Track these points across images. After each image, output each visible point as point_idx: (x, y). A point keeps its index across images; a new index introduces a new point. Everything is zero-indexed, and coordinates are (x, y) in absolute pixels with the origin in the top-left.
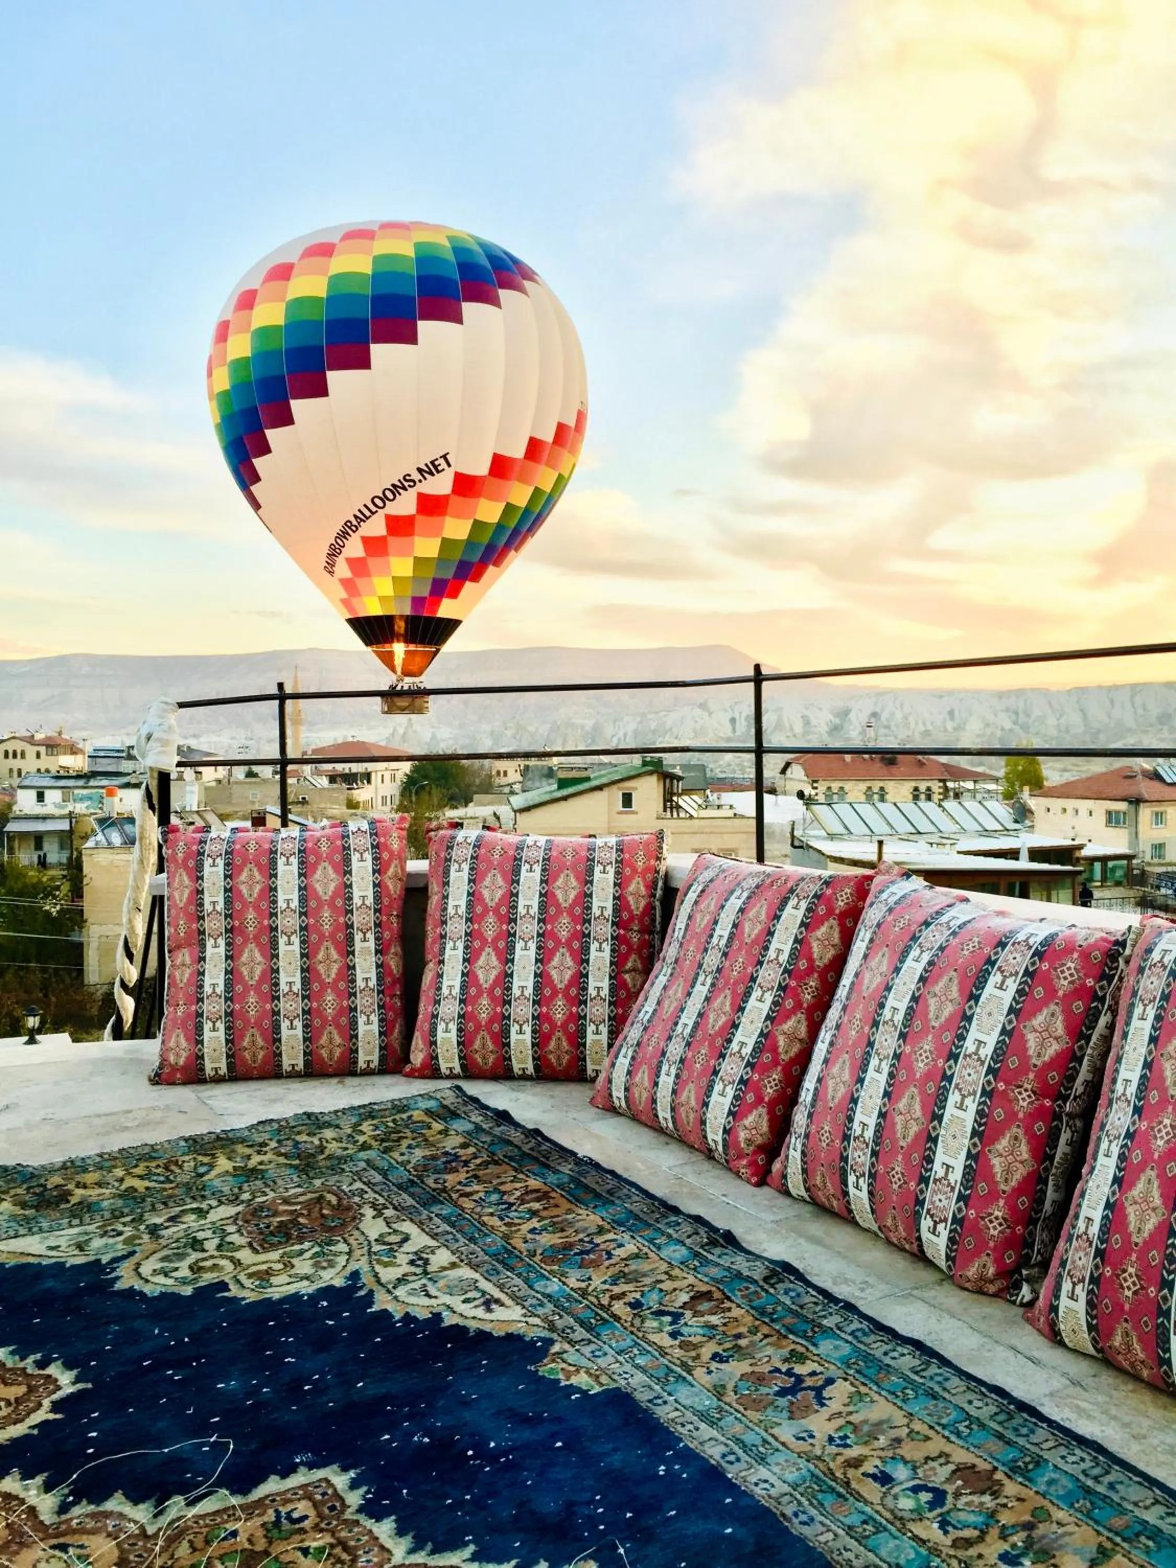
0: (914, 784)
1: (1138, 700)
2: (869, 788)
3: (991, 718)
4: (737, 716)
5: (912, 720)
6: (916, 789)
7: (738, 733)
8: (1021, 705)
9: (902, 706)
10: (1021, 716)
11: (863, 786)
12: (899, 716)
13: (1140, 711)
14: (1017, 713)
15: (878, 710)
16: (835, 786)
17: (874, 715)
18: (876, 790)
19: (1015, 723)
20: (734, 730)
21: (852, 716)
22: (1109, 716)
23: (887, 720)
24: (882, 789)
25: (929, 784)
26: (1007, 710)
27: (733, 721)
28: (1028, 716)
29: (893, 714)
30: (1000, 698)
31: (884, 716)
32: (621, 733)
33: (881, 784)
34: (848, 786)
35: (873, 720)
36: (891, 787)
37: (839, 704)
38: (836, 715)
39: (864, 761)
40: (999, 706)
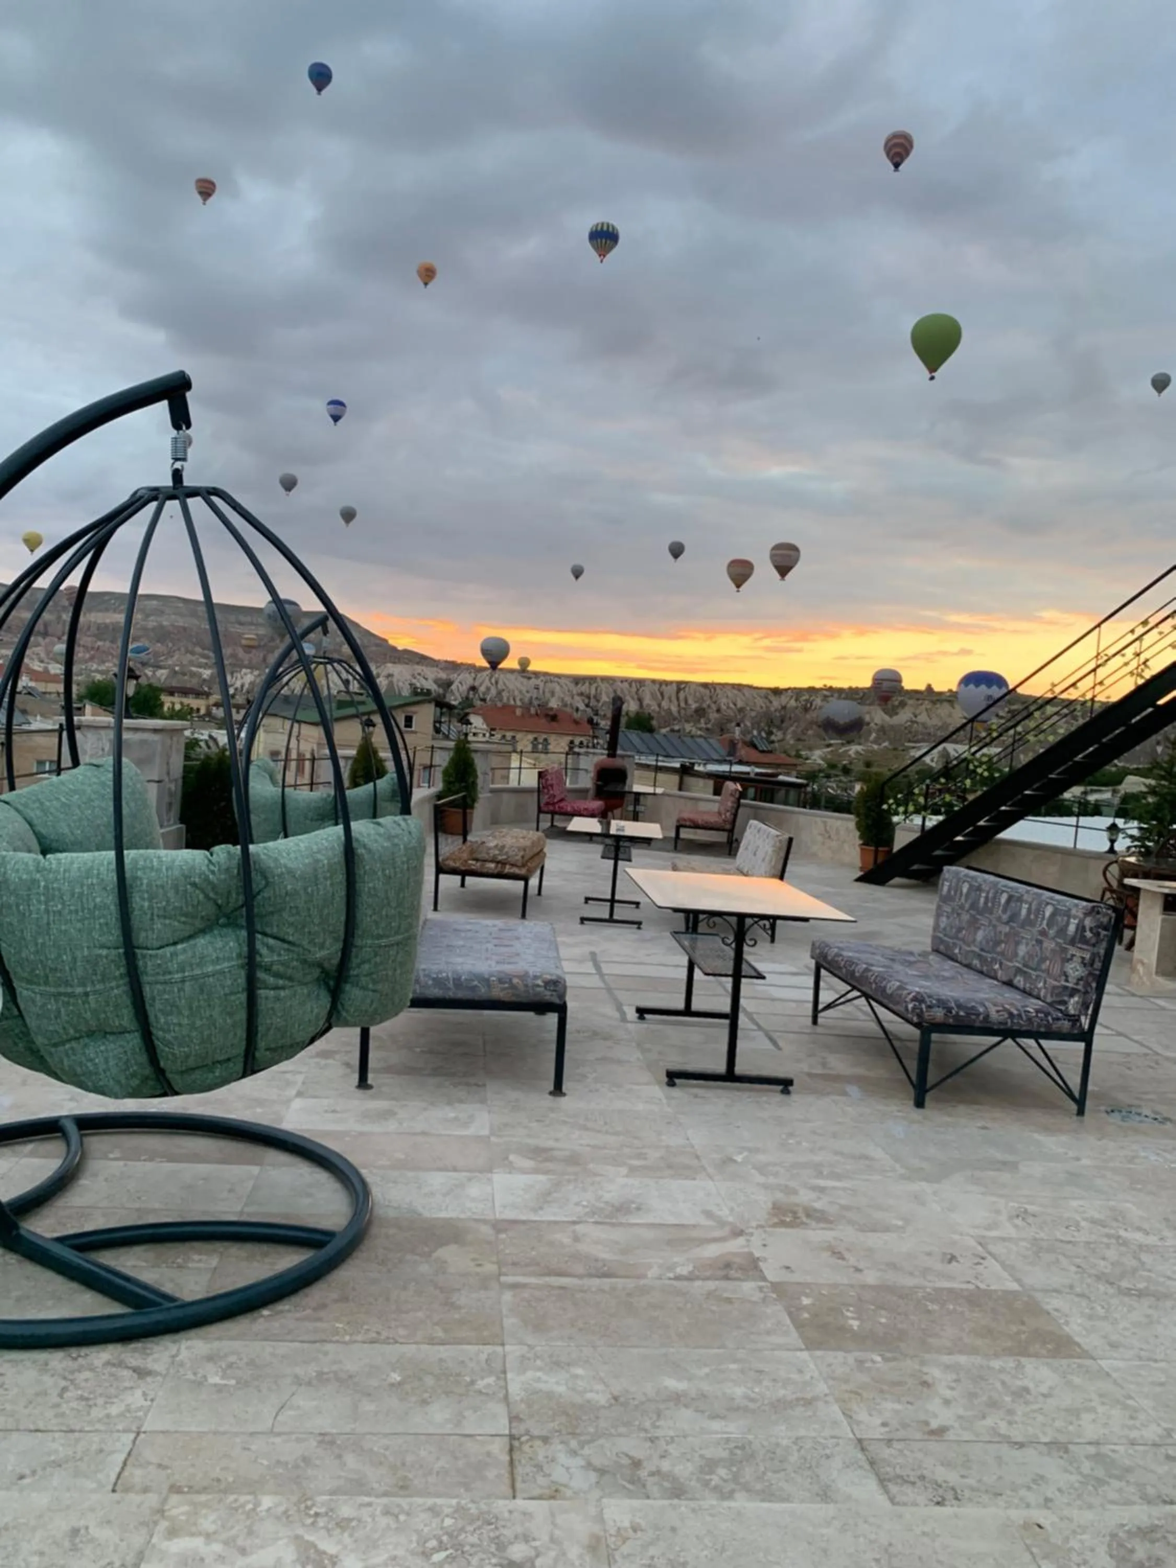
0: (570, 738)
1: (682, 695)
2: (536, 739)
3: (568, 700)
5: (505, 694)
6: (572, 742)
8: (593, 692)
9: (497, 683)
10: (593, 700)
11: (531, 737)
12: (493, 691)
13: (683, 705)
14: (589, 697)
15: (476, 684)
16: (509, 735)
17: (473, 688)
18: (541, 740)
19: (587, 706)
21: (453, 687)
22: (659, 705)
23: (484, 694)
24: (546, 740)
25: (582, 739)
26: (581, 694)
28: (598, 701)
29: (488, 689)
30: (577, 684)
31: (482, 689)
33: (545, 736)
34: (519, 736)
35: (471, 694)
36: (552, 739)
37: (443, 675)
38: (439, 686)
39: (531, 716)
40: (575, 690)
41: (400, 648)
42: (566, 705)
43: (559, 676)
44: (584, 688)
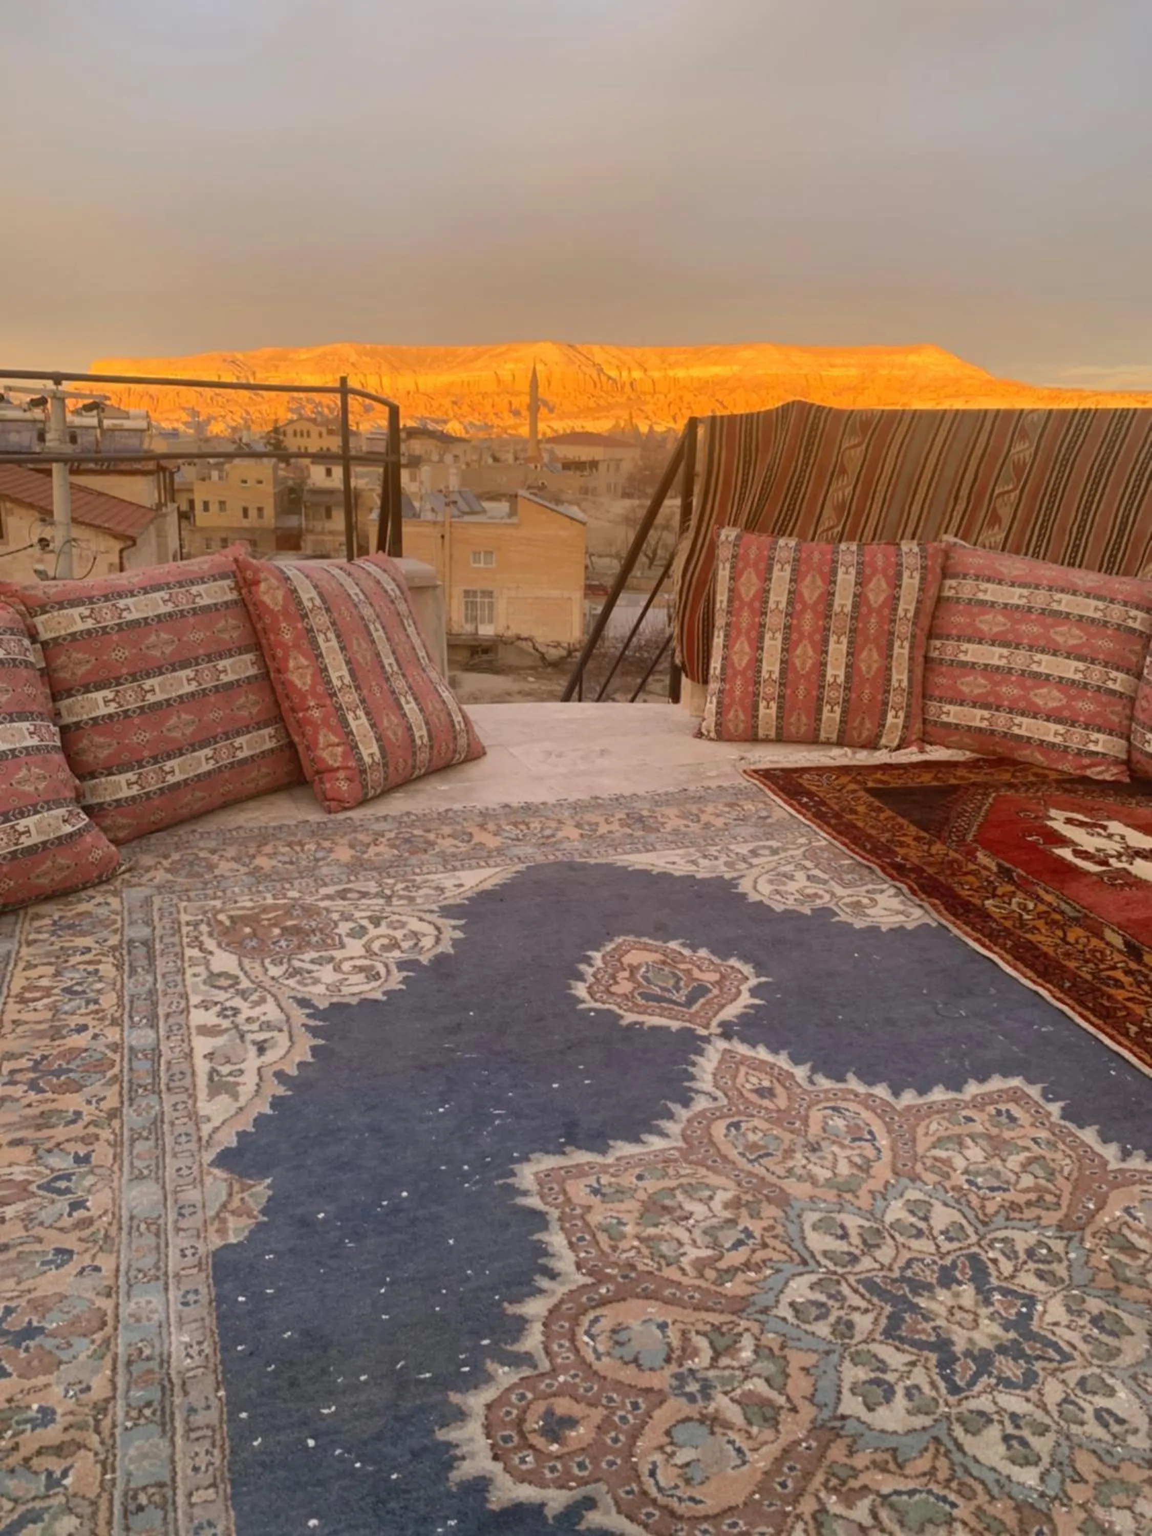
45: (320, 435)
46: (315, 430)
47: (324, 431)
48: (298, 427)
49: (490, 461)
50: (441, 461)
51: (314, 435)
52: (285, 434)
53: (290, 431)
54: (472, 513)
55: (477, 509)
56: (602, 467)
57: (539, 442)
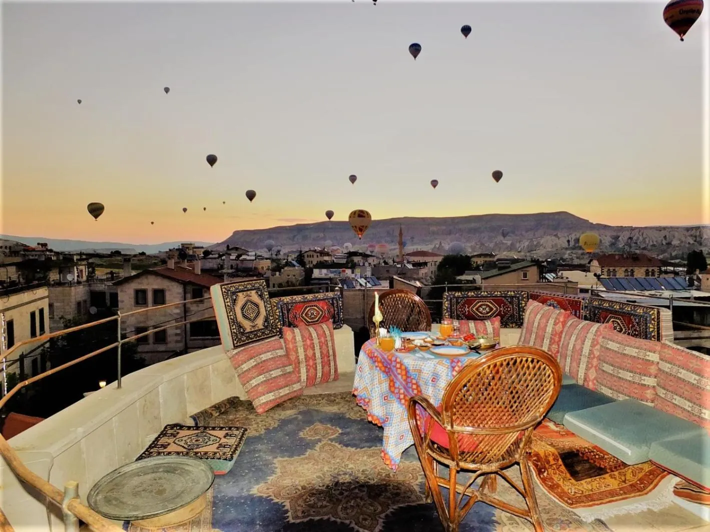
0: (646, 268)
2: (627, 270)
3: (683, 239)
4: (570, 239)
6: (647, 270)
7: (571, 246)
8: (698, 234)
9: (642, 234)
10: (698, 238)
11: (624, 269)
12: (641, 238)
14: (696, 237)
15: (632, 236)
16: (611, 269)
17: (631, 238)
18: (629, 270)
19: (695, 241)
20: (569, 245)
21: (620, 238)
24: (632, 270)
25: (652, 268)
26: (691, 236)
27: (568, 241)
28: (701, 238)
29: (638, 238)
30: (688, 231)
31: (635, 238)
32: (522, 247)
33: (631, 268)
34: (617, 269)
35: (629, 240)
36: (636, 270)
37: (615, 234)
38: (613, 239)
39: (624, 259)
40: (687, 234)
41: (594, 223)
42: (682, 242)
43: (678, 228)
44: (693, 232)
45: (317, 256)
46: (315, 255)
47: (319, 254)
48: (309, 253)
49: (383, 264)
50: (364, 265)
51: (315, 256)
52: (304, 256)
53: (306, 255)
54: (376, 285)
55: (378, 284)
56: (429, 265)
57: (404, 255)
